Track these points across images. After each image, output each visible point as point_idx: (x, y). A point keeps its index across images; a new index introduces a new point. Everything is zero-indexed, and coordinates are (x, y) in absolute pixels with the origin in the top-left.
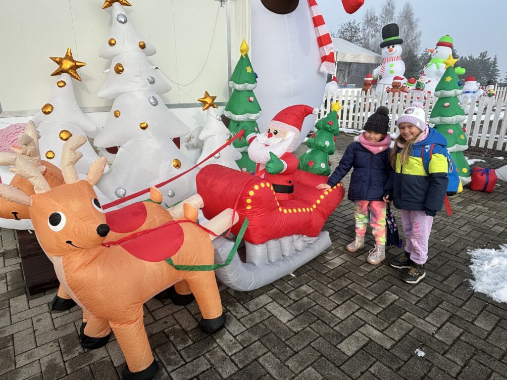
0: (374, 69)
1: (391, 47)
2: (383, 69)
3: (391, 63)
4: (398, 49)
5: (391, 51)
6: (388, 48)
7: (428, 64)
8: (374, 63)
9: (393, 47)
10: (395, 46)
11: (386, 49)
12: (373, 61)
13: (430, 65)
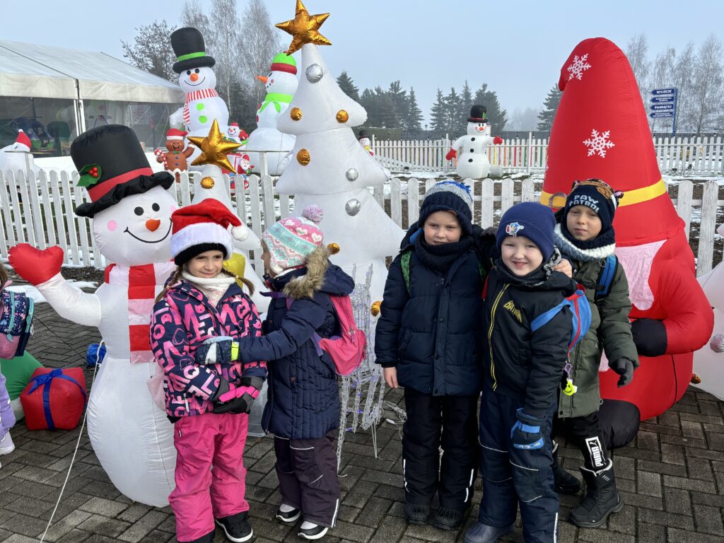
0: (171, 114)
1: (193, 71)
2: (187, 112)
3: (199, 101)
4: (207, 76)
5: (193, 79)
6: (189, 73)
7: (263, 103)
8: (169, 102)
9: (197, 71)
10: (200, 69)
11: (184, 76)
12: (167, 99)
13: (266, 104)
